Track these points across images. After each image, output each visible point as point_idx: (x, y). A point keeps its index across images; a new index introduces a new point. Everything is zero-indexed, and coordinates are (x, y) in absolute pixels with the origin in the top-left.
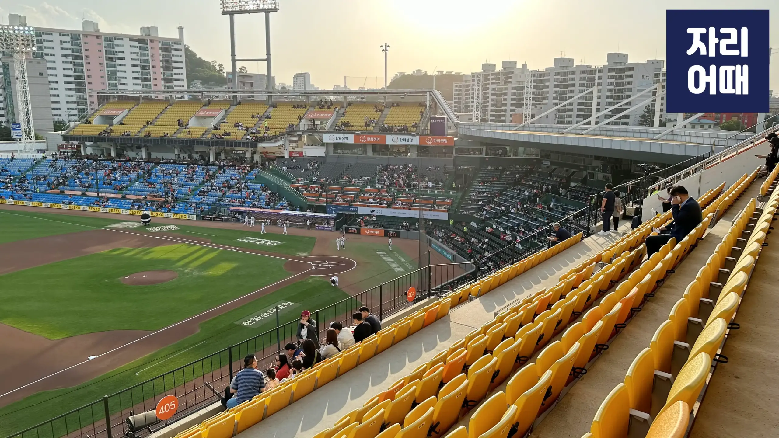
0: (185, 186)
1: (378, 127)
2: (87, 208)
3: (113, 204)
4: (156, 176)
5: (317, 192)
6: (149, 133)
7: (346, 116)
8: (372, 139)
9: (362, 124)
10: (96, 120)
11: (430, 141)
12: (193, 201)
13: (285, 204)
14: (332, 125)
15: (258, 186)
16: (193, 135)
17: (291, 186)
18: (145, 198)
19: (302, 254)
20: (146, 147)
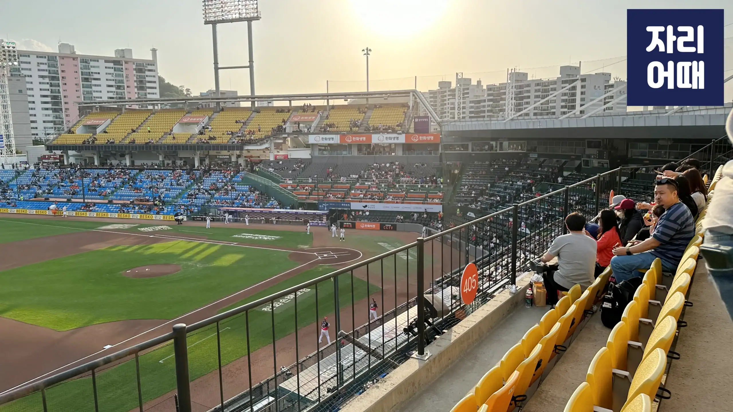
0: (171, 190)
1: (364, 128)
2: (74, 213)
3: (100, 209)
4: (141, 181)
5: (306, 190)
6: (134, 140)
7: (329, 118)
8: (358, 139)
9: (347, 125)
10: (79, 130)
11: (416, 139)
12: (181, 203)
13: (275, 203)
14: (316, 127)
15: (246, 188)
16: (178, 141)
17: (281, 186)
18: (132, 202)
19: (304, 246)
20: (130, 155)
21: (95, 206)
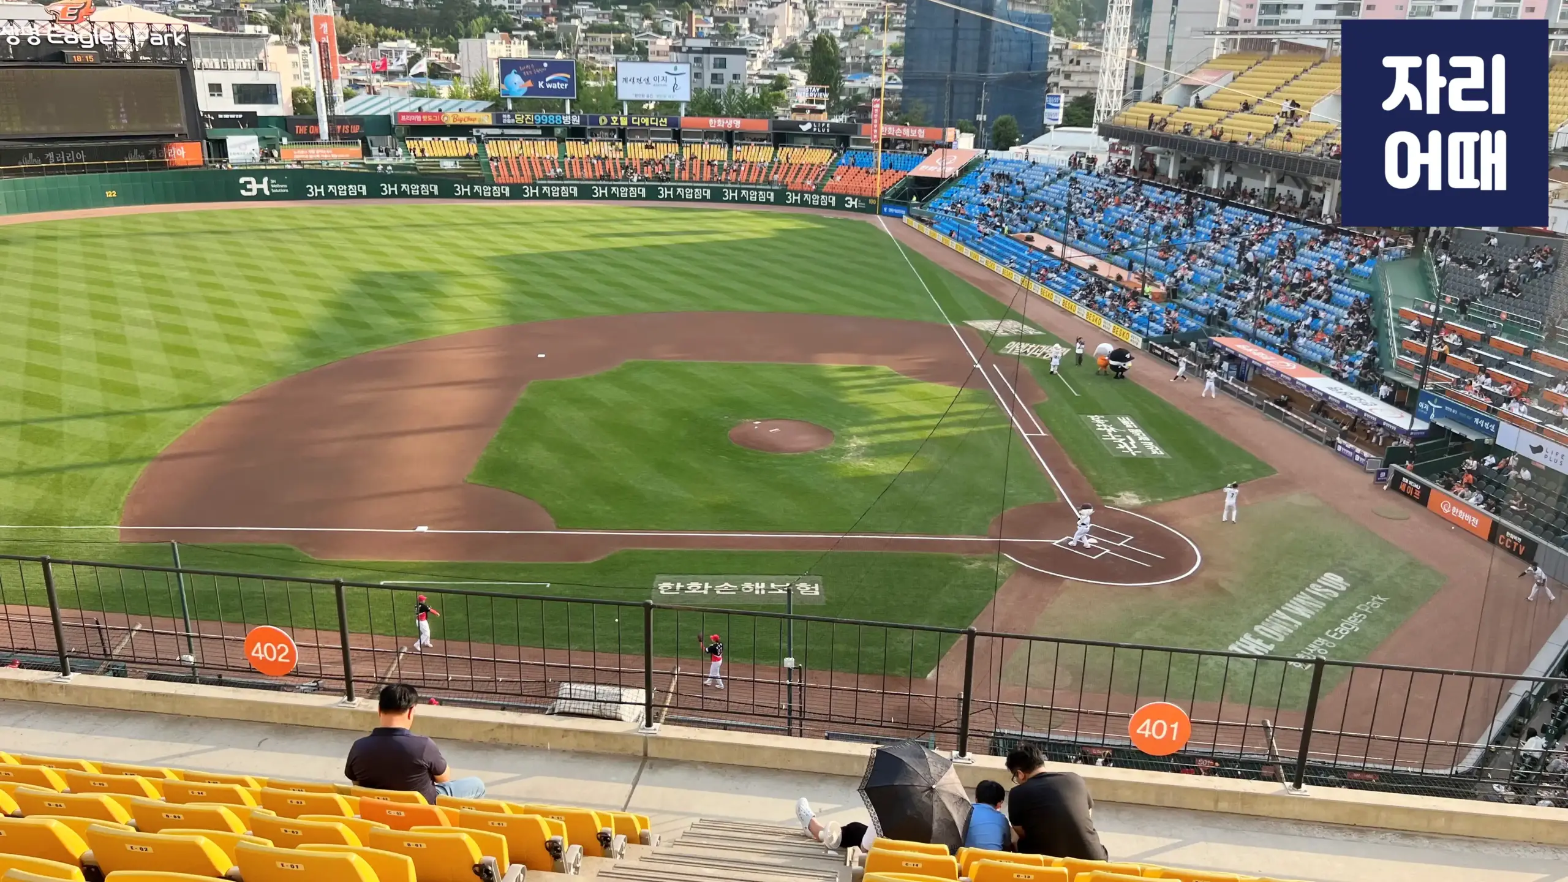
2: (1020, 279)
5: (1443, 344)
6: (1221, 132)
10: (1170, 95)
17: (1402, 313)
18: (1119, 278)
19: (1129, 499)
20: (1224, 164)
21: (1066, 271)
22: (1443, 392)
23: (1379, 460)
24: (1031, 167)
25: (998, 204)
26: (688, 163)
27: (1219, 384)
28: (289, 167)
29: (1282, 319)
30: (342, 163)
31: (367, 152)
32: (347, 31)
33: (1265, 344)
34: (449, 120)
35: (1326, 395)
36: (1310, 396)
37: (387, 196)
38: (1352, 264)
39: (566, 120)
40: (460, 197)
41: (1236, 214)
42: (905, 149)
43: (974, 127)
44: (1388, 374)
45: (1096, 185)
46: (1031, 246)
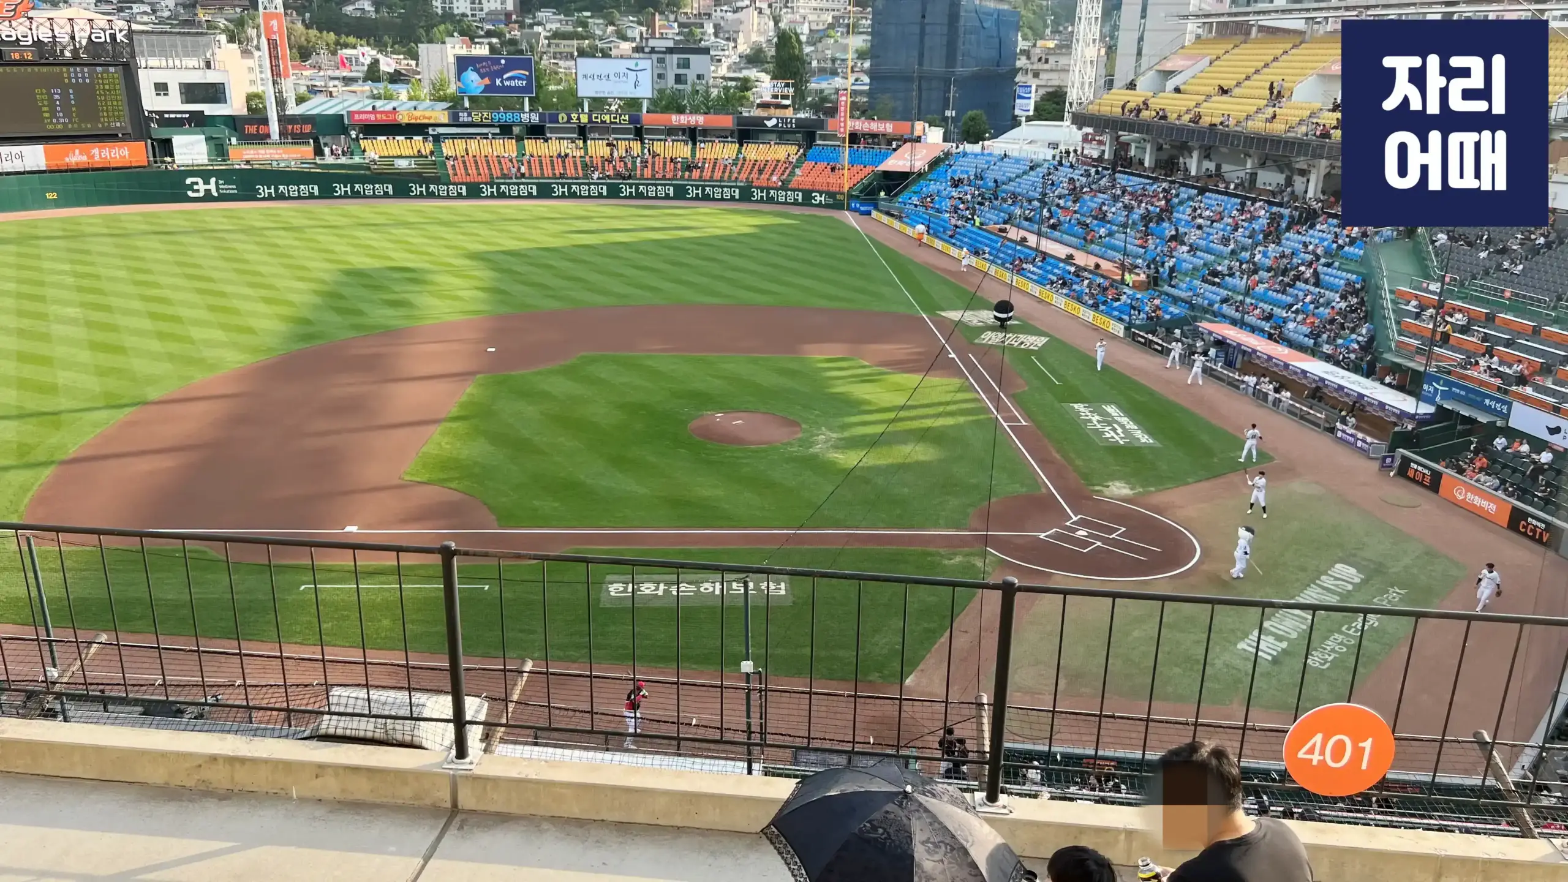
2: (994, 270)
3: (1037, 270)
5: (1442, 324)
6: (1198, 117)
10: (1146, 81)
17: (1399, 293)
18: (1097, 266)
19: (1119, 489)
20: (1203, 151)
21: (1042, 261)
22: (1449, 373)
23: (1384, 446)
24: (1002, 159)
25: (969, 197)
26: (650, 161)
27: (1206, 370)
28: (237, 167)
29: (1270, 304)
30: (293, 163)
31: (319, 152)
32: (306, 40)
33: (1253, 329)
34: (404, 119)
35: (1322, 380)
36: (1304, 381)
37: (340, 197)
38: (1340, 247)
39: (525, 117)
40: (416, 197)
41: (1216, 200)
42: (874, 143)
43: (943, 124)
44: (1387, 356)
45: (1069, 175)
46: (1005, 238)
